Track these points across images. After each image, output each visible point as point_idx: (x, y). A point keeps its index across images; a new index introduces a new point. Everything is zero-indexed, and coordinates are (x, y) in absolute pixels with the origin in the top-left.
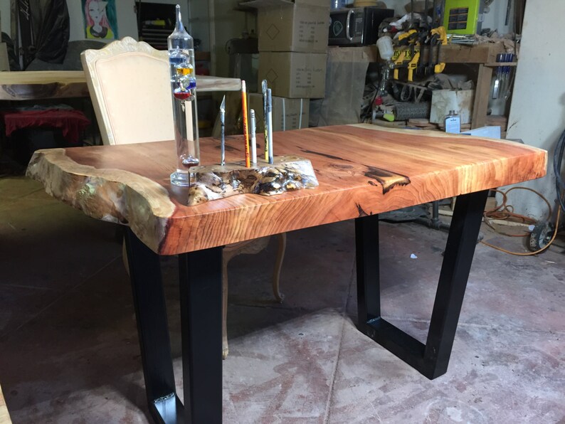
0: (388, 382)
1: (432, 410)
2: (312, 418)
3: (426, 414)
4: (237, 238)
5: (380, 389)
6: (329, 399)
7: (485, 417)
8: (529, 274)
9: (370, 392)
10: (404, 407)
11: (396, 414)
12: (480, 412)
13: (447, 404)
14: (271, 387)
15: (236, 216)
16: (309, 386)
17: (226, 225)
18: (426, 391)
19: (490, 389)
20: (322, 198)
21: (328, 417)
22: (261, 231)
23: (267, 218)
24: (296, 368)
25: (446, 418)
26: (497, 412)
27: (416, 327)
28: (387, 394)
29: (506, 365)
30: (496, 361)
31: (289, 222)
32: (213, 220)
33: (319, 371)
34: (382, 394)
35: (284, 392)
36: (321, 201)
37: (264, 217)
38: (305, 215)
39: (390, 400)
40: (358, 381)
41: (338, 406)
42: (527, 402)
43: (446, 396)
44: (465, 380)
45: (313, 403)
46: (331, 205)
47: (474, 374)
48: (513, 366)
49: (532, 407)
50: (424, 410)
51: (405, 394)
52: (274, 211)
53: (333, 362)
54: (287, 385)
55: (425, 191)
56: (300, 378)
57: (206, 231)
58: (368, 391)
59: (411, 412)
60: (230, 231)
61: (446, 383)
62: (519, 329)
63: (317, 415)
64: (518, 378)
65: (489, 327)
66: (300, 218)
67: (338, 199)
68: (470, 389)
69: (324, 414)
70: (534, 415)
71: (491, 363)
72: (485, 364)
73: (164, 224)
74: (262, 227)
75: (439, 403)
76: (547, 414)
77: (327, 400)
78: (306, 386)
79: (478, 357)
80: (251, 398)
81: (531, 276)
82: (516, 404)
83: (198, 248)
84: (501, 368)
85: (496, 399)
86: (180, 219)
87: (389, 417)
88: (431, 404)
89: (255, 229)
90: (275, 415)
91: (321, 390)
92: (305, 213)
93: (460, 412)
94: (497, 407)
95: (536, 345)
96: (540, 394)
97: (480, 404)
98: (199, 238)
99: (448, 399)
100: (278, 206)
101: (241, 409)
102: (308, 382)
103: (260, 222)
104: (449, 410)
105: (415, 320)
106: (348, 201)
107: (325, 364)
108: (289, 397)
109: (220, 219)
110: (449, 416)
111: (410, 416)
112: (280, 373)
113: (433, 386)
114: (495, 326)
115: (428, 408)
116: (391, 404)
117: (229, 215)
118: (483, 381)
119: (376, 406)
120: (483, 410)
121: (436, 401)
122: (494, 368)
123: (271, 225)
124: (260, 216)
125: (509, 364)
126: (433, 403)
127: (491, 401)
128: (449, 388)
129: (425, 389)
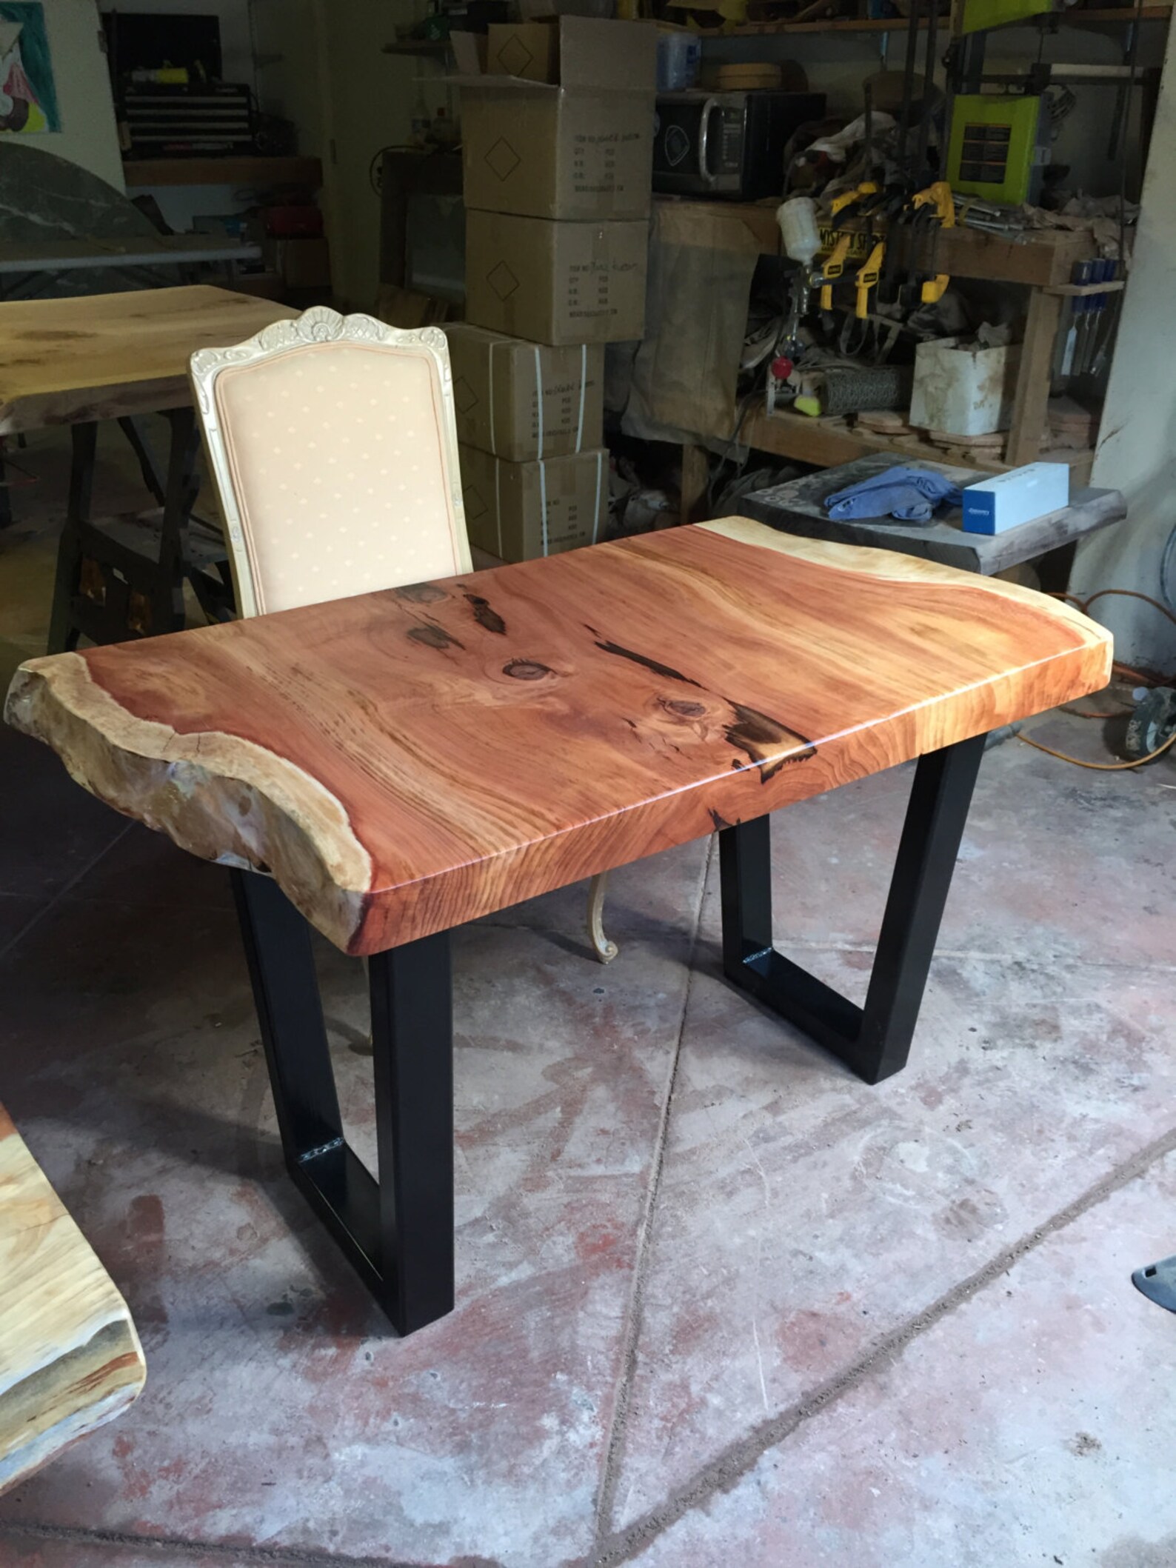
0: (782, 1092)
1: (869, 1149)
2: (626, 1174)
3: (856, 1158)
4: (485, 907)
5: (766, 1108)
6: (660, 1134)
7: (974, 1162)
8: (1116, 820)
9: (745, 1116)
10: (813, 1143)
11: (795, 1160)
12: (966, 1152)
13: (900, 1134)
14: (540, 1114)
15: (485, 870)
16: (618, 1108)
17: (466, 889)
18: (860, 1109)
19: (993, 1101)
20: (643, 812)
21: (659, 1173)
22: (528, 890)
23: (539, 865)
24: (590, 1070)
25: (896, 1165)
26: (1000, 1150)
27: (849, 963)
28: (781, 1118)
29: (1032, 1046)
30: (1010, 1036)
31: (579, 864)
32: (442, 885)
33: (638, 1073)
34: (768, 1120)
35: (566, 1123)
36: (640, 816)
37: (535, 863)
38: (611, 847)
39: (785, 1131)
40: (720, 1093)
41: (679, 1149)
42: (1064, 1125)
43: (901, 1118)
44: (944, 1083)
45: (628, 1143)
46: (661, 820)
47: (962, 1068)
48: (1045, 1048)
49: (1072, 1138)
50: (854, 1149)
51: (817, 1117)
52: (552, 851)
53: (668, 1053)
54: (572, 1108)
55: (847, 762)
56: (600, 1092)
57: (431, 904)
58: (741, 1114)
59: (826, 1155)
60: (472, 897)
61: (902, 1091)
62: (1070, 961)
63: (636, 1168)
64: (1053, 1074)
65: (1007, 959)
66: (601, 855)
67: (673, 807)
68: (950, 1101)
69: (649, 1167)
70: (1074, 1153)
71: (1000, 1043)
72: (987, 1045)
73: (357, 903)
74: (531, 881)
75: (883, 1134)
76: (1101, 1152)
77: (654, 1137)
78: (611, 1108)
79: (973, 1030)
80: (499, 1140)
81: (1118, 826)
82: (1040, 1132)
83: (417, 936)
84: (1022, 1054)
85: (1002, 1124)
86: (386, 893)
87: (781, 1167)
88: (867, 1137)
89: (518, 886)
90: (550, 1174)
91: (644, 1117)
92: (610, 842)
93: (925, 1151)
94: (999, 1139)
95: (1101, 998)
96: (1092, 1109)
97: (965, 1132)
98: (419, 920)
99: (904, 1124)
100: (559, 842)
101: (480, 1162)
102: (615, 1098)
103: (526, 874)
104: (905, 1148)
105: (848, 947)
106: (693, 807)
107: (651, 1058)
108: (576, 1134)
109: (455, 880)
110: (902, 1161)
111: (825, 1164)
112: (557, 1082)
113: (876, 1099)
114: (1021, 955)
115: (861, 1145)
116: (788, 1140)
117: (471, 871)
118: (980, 1084)
119: (755, 1145)
120: (972, 1145)
121: (879, 1131)
122: (1005, 1053)
123: (547, 876)
124: (526, 863)
125: (1037, 1043)
126: (873, 1134)
127: (991, 1126)
128: (908, 1100)
129: (858, 1106)
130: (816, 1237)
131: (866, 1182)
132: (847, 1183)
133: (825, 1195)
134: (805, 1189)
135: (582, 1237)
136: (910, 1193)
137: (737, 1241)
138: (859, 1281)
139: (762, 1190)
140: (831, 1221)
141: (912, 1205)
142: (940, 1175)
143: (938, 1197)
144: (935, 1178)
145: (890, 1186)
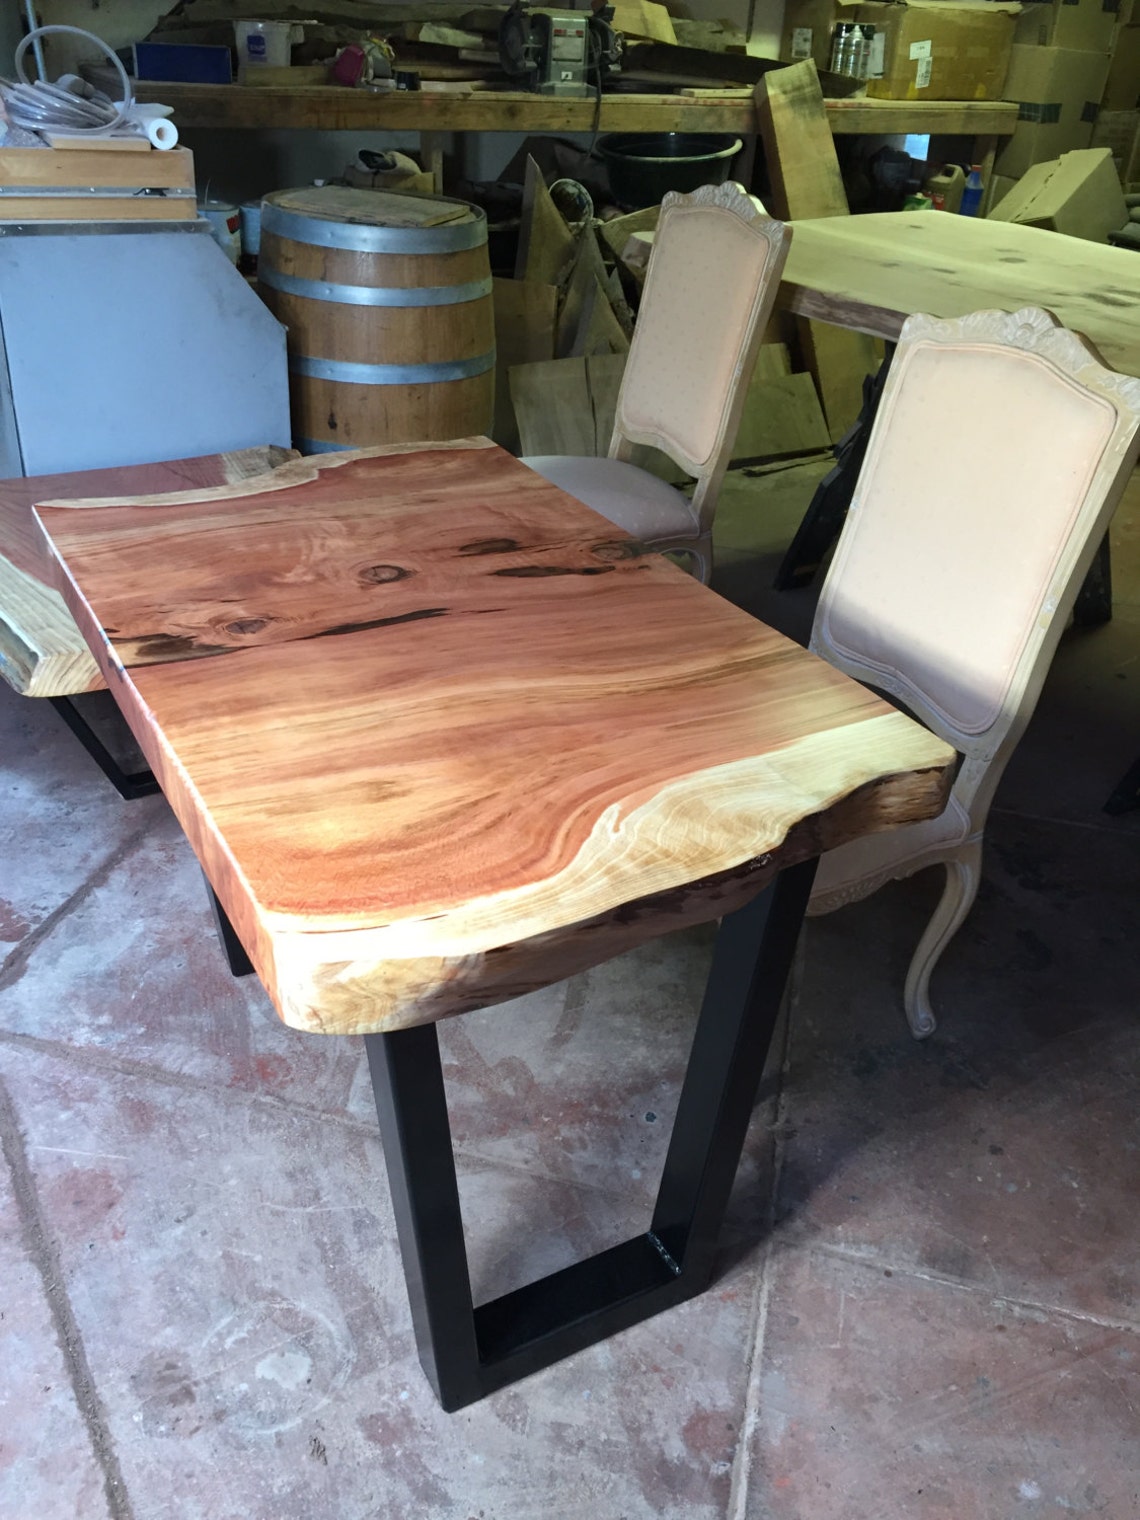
1: (312, 1323)
2: (347, 1099)
3: (302, 1306)
11: (320, 1244)
12: (274, 1431)
13: (326, 1366)
26: (259, 1475)
28: (389, 1247)
33: (500, 1133)
39: (366, 1244)
41: (370, 1148)
43: (353, 1375)
44: (406, 1456)
50: (316, 1306)
53: (527, 1162)
56: (473, 1097)
59: (317, 1277)
61: (406, 1399)
63: (352, 1108)
68: (370, 1452)
75: (332, 1347)
85: (305, 1500)
87: (312, 1228)
88: (332, 1327)
93: (288, 1385)
94: (280, 1485)
97: (306, 1447)
99: (341, 1377)
104: (302, 1367)
105: (748, 1430)
107: (521, 1147)
110: (279, 1351)
111: (302, 1270)
112: (497, 1066)
115: (322, 1318)
116: (354, 1247)
120: (279, 1444)
121: (340, 1345)
126: (336, 1335)
127: (307, 1485)
128: (385, 1397)
129: (389, 1334)
130: (204, 1233)
131: (262, 1304)
132: (267, 1284)
133: (258, 1258)
134: (274, 1242)
135: (281, 1060)
136: (229, 1343)
137: (227, 1169)
138: (132, 1253)
139: (288, 1204)
140: (220, 1253)
141: (209, 1338)
142: (244, 1387)
143: (211, 1372)
144: (242, 1379)
145: (248, 1325)
